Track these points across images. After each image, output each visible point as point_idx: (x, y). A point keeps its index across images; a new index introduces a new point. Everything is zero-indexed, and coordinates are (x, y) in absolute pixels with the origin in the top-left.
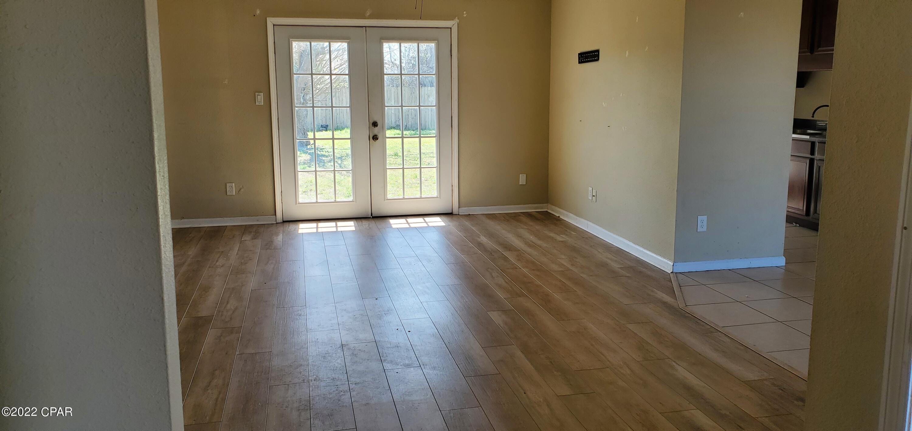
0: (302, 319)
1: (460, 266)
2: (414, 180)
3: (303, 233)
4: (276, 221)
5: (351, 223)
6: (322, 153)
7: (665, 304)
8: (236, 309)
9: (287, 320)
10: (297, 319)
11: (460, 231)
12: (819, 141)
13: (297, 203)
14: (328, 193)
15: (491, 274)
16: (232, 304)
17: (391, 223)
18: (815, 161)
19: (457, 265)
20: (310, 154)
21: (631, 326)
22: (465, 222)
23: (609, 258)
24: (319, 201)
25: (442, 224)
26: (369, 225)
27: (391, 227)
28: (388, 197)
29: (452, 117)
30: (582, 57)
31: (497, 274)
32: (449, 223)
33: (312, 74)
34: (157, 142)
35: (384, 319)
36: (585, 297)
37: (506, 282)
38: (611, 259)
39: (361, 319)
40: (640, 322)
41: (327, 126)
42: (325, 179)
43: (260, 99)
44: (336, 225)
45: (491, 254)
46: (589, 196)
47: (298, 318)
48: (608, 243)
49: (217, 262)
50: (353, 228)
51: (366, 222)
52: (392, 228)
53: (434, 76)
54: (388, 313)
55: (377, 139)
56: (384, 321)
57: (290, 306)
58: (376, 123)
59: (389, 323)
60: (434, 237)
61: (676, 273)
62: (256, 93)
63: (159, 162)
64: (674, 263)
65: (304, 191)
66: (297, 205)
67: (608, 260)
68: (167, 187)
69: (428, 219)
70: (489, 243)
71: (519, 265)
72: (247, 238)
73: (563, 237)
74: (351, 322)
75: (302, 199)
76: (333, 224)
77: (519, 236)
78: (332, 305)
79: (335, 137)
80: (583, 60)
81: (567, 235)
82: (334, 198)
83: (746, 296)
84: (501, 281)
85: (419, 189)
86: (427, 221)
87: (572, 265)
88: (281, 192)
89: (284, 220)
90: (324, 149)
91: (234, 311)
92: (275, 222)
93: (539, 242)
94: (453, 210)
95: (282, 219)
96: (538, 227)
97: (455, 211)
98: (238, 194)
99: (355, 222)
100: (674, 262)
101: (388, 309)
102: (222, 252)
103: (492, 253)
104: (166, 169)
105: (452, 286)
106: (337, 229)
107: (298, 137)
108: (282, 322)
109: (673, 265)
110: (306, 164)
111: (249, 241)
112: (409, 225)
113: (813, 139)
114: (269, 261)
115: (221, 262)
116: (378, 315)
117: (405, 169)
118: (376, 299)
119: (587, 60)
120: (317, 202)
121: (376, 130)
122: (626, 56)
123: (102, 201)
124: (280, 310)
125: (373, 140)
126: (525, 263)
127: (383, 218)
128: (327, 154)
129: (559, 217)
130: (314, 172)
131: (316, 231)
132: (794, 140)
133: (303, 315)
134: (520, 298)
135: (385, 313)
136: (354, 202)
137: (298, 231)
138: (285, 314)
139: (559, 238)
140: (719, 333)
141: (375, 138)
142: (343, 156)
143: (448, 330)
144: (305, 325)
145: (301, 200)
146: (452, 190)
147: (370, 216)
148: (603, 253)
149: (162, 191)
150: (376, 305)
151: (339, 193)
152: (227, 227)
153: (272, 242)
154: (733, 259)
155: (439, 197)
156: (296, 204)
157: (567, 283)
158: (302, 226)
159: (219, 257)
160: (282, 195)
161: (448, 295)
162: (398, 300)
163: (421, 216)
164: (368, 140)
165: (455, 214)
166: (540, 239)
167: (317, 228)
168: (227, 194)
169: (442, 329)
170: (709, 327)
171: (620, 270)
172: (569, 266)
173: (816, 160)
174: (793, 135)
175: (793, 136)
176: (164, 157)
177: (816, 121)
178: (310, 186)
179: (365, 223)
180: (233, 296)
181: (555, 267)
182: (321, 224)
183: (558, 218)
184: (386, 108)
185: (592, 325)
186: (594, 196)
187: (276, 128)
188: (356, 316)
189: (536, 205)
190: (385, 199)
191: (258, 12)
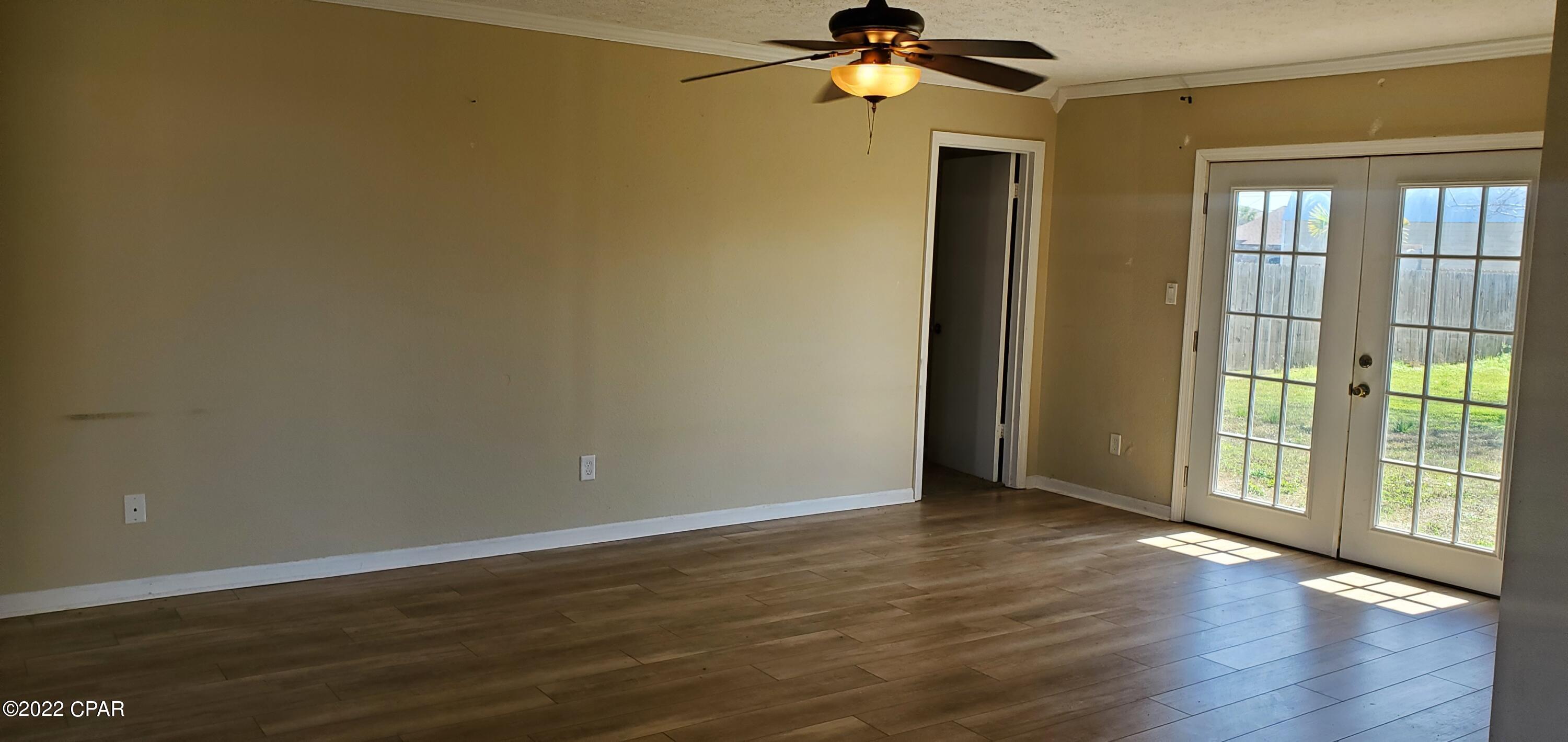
4: (1169, 517)
13: (1210, 493)
24: (1246, 499)
28: (1376, 525)
33: (1261, 252)
43: (1173, 292)
53: (1517, 262)
55: (1369, 393)
58: (1369, 357)
62: (1168, 284)
66: (1208, 496)
72: (1057, 524)
75: (1218, 486)
79: (1288, 379)
82: (1272, 500)
88: (1187, 467)
89: (1185, 519)
95: (1182, 516)
98: (1124, 455)
107: (1226, 368)
117: (1421, 470)
120: (1242, 501)
121: (1367, 375)
125: (1358, 393)
130: (1244, 441)
136: (1306, 516)
141: (1362, 390)
145: (1215, 490)
147: (1334, 555)
151: (1283, 492)
156: (1206, 494)
160: (1188, 472)
164: (1349, 393)
184: (1395, 328)
187: (1189, 349)
190: (1371, 526)
191: (1187, 141)
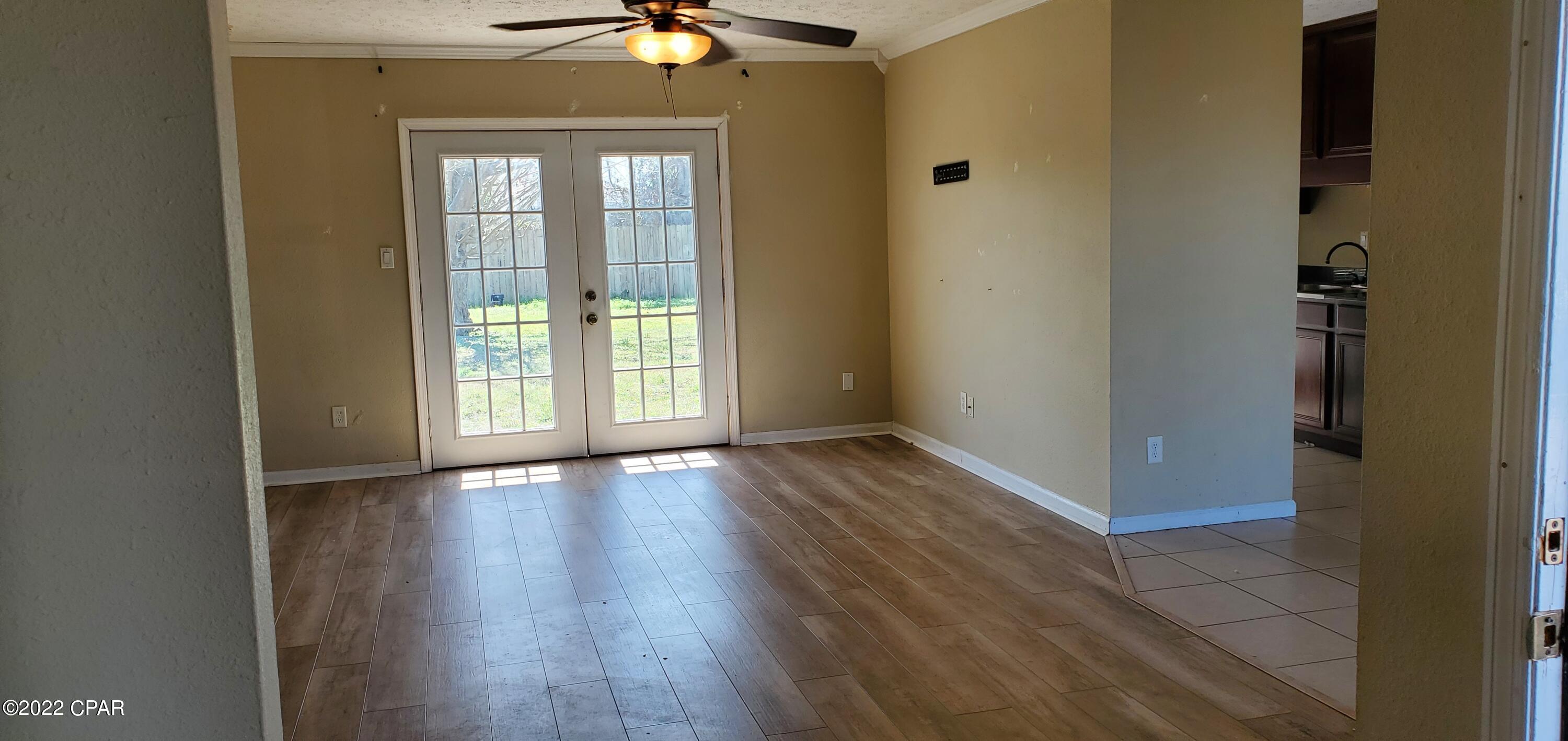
0: (475, 645)
1: (748, 537)
2: (658, 386)
3: (468, 490)
4: (421, 470)
5: (554, 468)
6: (495, 344)
7: (1101, 591)
8: (357, 630)
9: (449, 647)
10: (466, 645)
11: (745, 476)
12: (1340, 304)
13: (457, 437)
14: (509, 415)
15: (803, 550)
16: (351, 621)
17: (624, 466)
18: (1336, 336)
19: (742, 535)
20: (473, 346)
21: (1044, 632)
22: (752, 458)
23: (998, 513)
24: (495, 431)
25: (713, 463)
26: (584, 471)
27: (624, 473)
28: (616, 420)
29: (723, 279)
30: (939, 173)
31: (813, 550)
32: (726, 462)
33: (478, 213)
34: (241, 366)
35: (620, 638)
36: (965, 583)
37: (828, 563)
38: (1004, 516)
39: (580, 640)
40: (1061, 624)
41: (502, 296)
42: (505, 392)
43: (389, 258)
44: (527, 472)
45: (800, 513)
46: (962, 407)
47: (469, 643)
48: (998, 488)
49: (320, 546)
50: (557, 478)
51: (580, 465)
52: (626, 474)
53: (690, 211)
54: (626, 628)
55: (595, 320)
56: (621, 643)
57: (453, 622)
58: (593, 293)
59: (628, 645)
60: (698, 487)
61: (1115, 535)
62: (381, 249)
63: (245, 401)
64: (1110, 519)
65: (467, 412)
66: (457, 440)
67: (998, 517)
68: (258, 441)
69: (687, 456)
70: (795, 495)
71: (849, 531)
72: (371, 501)
73: (921, 480)
74: (562, 647)
75: (466, 428)
76: (521, 471)
77: (847, 480)
78: (526, 617)
79: (521, 320)
80: (941, 179)
81: (927, 475)
82: (522, 426)
83: (1236, 571)
84: (820, 561)
85: (670, 401)
86: (686, 460)
87: (940, 528)
88: (429, 419)
89: (434, 468)
90: (498, 337)
91: (354, 634)
92: (419, 472)
93: (881, 490)
94: (731, 438)
95: (431, 465)
96: (877, 464)
97: (735, 440)
98: (353, 425)
99: (561, 466)
100: (1111, 517)
101: (627, 620)
102: (328, 529)
103: (803, 513)
104: (256, 410)
105: (736, 573)
106: (528, 480)
107: (456, 321)
108: (440, 650)
109: (1110, 523)
110: (467, 365)
111: (375, 507)
112: (655, 468)
113: (1331, 300)
114: (412, 541)
115: (327, 547)
116: (609, 633)
117: (644, 371)
118: (604, 603)
119: (948, 178)
120: (492, 434)
121: (592, 306)
122: (1015, 171)
123: (146, 473)
124: (436, 630)
125: (588, 322)
126: (859, 528)
127: (609, 457)
128: (504, 346)
129: (912, 444)
130: (486, 382)
131: (491, 485)
132: (1300, 302)
133: (476, 637)
134: (853, 590)
135: (621, 627)
136: (557, 431)
137: (460, 486)
138: (445, 637)
139: (915, 481)
140: (1194, 638)
141: (592, 319)
142: (533, 350)
143: (732, 652)
144: (481, 654)
145: (463, 432)
146: (728, 404)
147: (586, 454)
148: (990, 505)
149: (251, 449)
150: (604, 613)
151: (529, 415)
152: (335, 483)
153: (415, 507)
154: (1210, 508)
155: (706, 417)
156: (455, 438)
157: (934, 560)
158: (466, 476)
159: (323, 538)
160: (431, 423)
161: (729, 590)
162: (643, 604)
163: (676, 452)
164: (580, 323)
165: (734, 446)
166: (882, 483)
167: (494, 479)
168: (333, 426)
169: (722, 653)
170: (1177, 628)
171: (1019, 533)
172: (934, 530)
173: (1338, 334)
174: (1298, 294)
175: (1298, 296)
176: (252, 390)
177: (1332, 269)
178: (477, 404)
179: (578, 467)
180: (350, 607)
181: (910, 533)
182: (500, 473)
183: (910, 445)
184: (609, 267)
185: (979, 633)
186: (970, 407)
187: (418, 308)
188: (570, 635)
189: (872, 425)
190: (612, 423)
191: (382, 109)
